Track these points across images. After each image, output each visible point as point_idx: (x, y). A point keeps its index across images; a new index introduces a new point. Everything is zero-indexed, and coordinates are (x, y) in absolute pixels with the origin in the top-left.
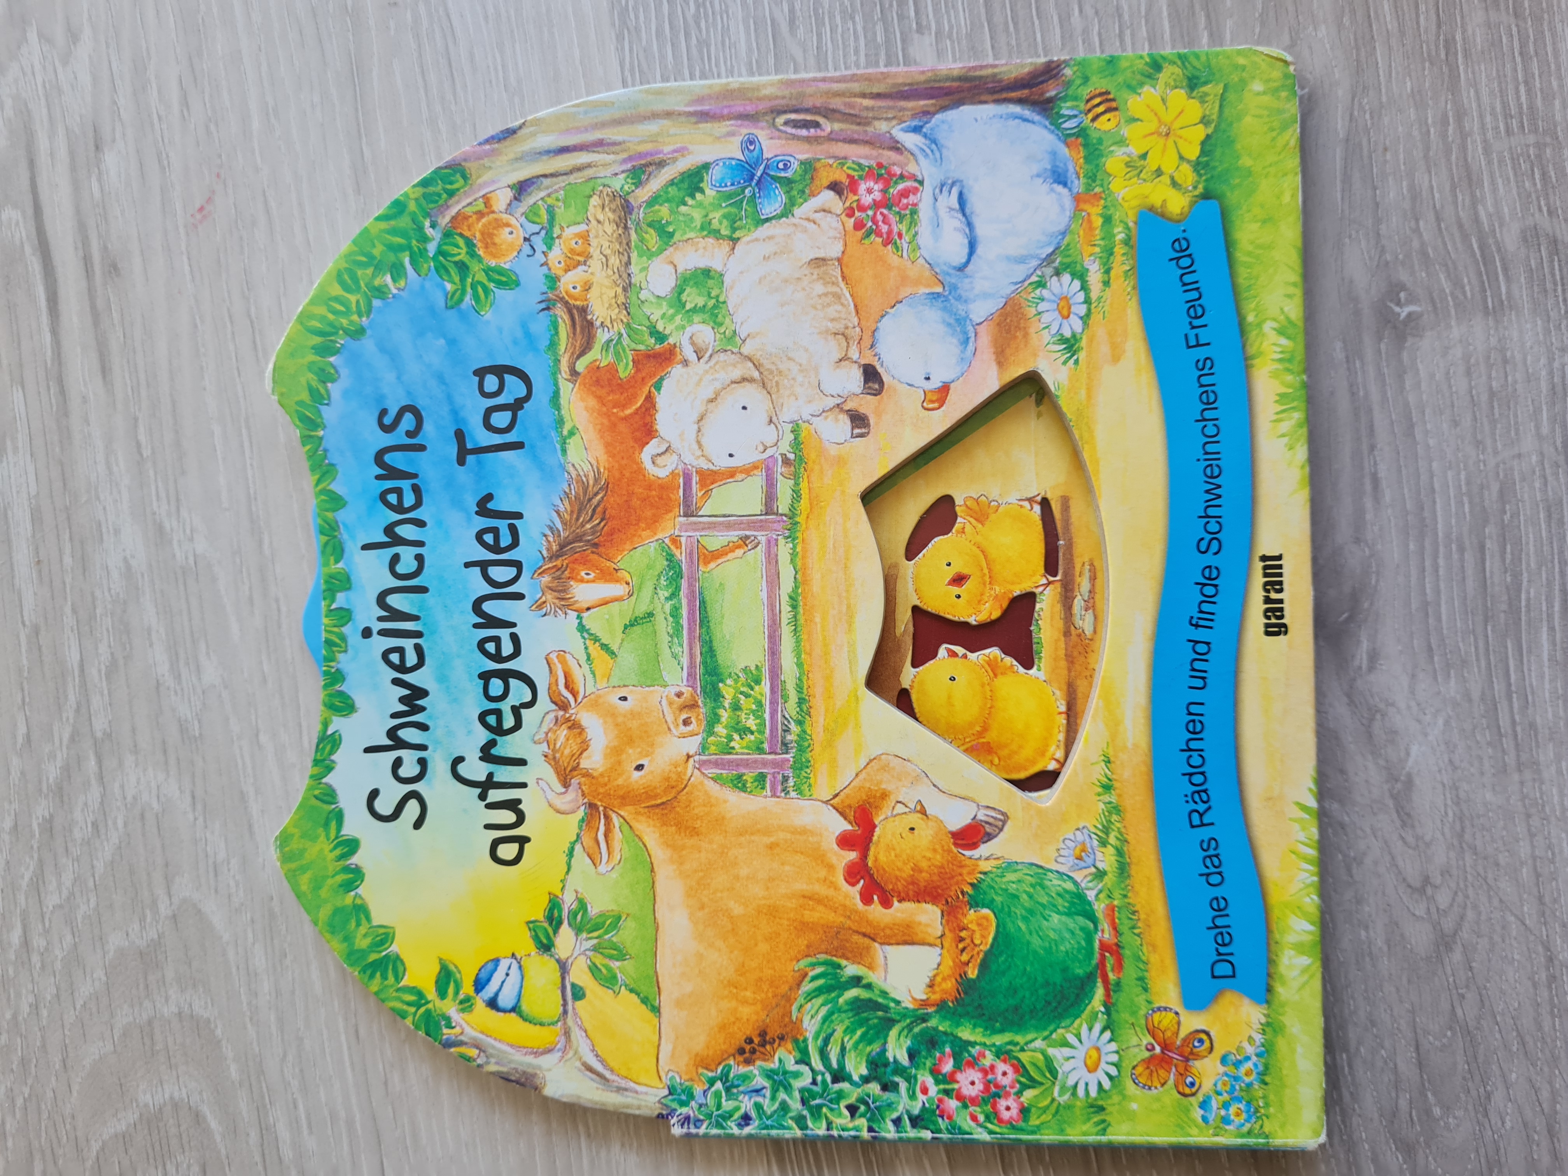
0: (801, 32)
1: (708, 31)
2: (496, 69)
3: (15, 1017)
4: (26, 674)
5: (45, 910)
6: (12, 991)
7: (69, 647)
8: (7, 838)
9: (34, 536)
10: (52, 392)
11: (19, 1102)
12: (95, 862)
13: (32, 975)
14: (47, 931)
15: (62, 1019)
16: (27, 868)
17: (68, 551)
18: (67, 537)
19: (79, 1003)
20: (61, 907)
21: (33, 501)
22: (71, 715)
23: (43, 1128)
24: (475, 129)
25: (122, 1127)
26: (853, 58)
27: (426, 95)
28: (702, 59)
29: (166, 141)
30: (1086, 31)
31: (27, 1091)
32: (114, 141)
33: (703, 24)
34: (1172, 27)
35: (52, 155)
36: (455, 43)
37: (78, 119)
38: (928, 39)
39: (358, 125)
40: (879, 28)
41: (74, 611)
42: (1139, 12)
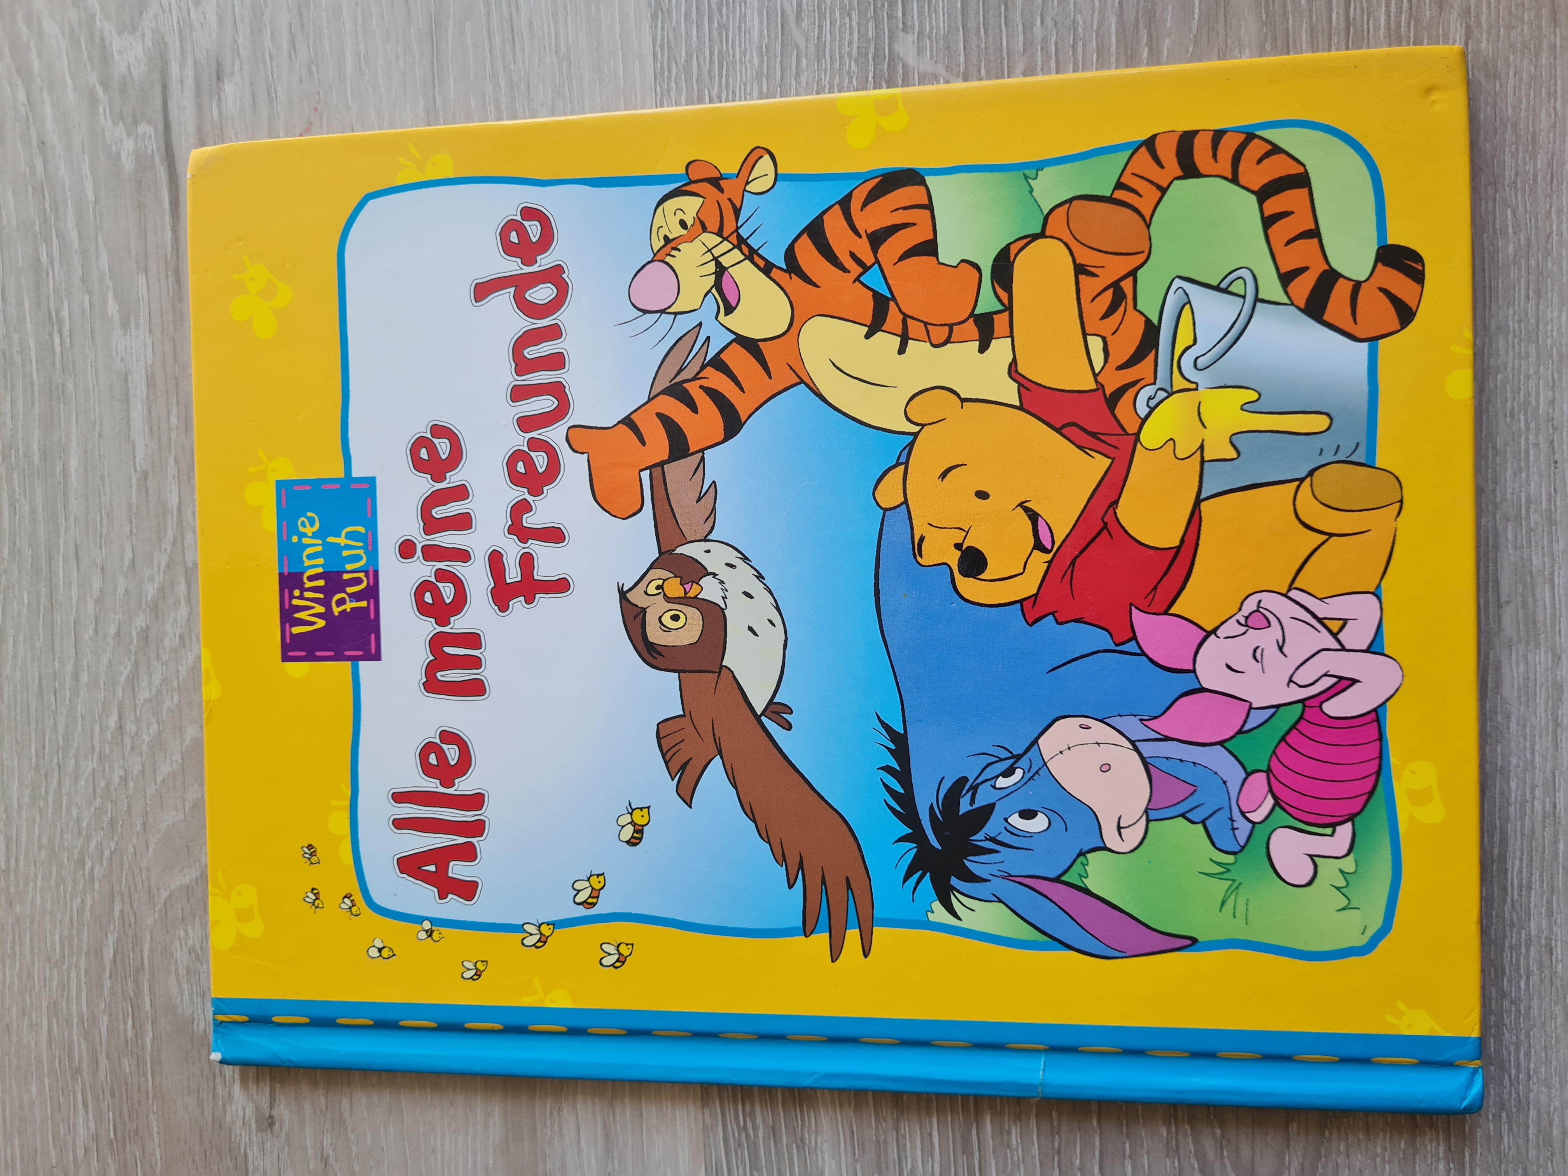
0: (805, 24)
1: (728, 17)
2: (550, 37)
3: (107, 785)
4: (134, 511)
5: (137, 702)
6: (107, 765)
7: (171, 491)
8: (110, 641)
9: (148, 398)
10: (170, 280)
11: (107, 854)
12: (180, 667)
13: (123, 753)
14: (137, 720)
15: (145, 791)
16: (126, 668)
17: (174, 412)
18: (175, 401)
19: (159, 779)
20: (150, 700)
21: (149, 369)
22: (169, 548)
23: (124, 876)
24: (529, 87)
25: (186, 881)
26: (847, 49)
27: (491, 55)
28: (721, 41)
29: (275, 77)
30: (1045, 40)
31: (113, 846)
32: (233, 74)
33: (724, 11)
34: (1118, 42)
35: (182, 82)
36: (518, 12)
37: (205, 54)
38: (912, 37)
39: (433, 75)
40: (871, 24)
41: (176, 462)
42: (1092, 26)
